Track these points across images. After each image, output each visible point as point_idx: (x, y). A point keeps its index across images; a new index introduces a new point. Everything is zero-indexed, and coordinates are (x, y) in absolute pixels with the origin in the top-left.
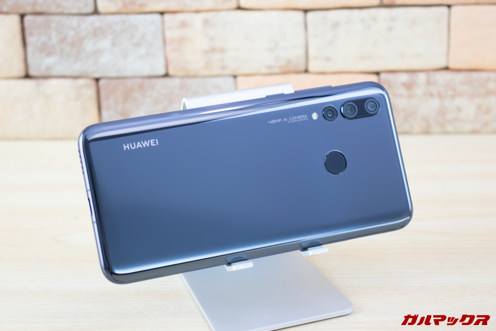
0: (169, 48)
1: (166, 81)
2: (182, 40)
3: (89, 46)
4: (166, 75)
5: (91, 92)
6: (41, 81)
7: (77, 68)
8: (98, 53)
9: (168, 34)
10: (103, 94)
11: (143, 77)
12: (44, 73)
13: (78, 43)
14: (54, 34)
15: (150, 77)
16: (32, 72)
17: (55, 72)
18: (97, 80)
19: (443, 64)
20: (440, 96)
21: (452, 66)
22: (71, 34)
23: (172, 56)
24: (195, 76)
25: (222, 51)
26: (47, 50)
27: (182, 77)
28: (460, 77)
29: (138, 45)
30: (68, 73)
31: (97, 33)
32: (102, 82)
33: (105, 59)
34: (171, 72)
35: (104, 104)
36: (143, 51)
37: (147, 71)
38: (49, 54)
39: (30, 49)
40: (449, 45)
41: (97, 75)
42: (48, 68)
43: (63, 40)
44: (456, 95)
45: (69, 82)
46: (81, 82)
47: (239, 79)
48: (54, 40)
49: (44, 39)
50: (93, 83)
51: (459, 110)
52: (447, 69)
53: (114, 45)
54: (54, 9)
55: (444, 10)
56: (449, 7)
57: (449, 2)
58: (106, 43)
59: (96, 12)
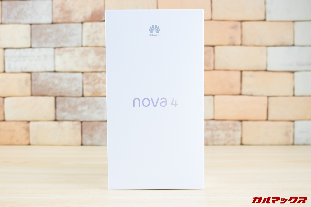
3: (79, 109)
5: (79, 126)
6: (60, 122)
7: (75, 117)
8: (83, 111)
10: (83, 128)
11: (99, 121)
12: (62, 119)
13: (75, 108)
14: (66, 104)
16: (58, 119)
17: (66, 119)
18: (82, 122)
19: (212, 117)
20: (211, 130)
21: (216, 118)
22: (73, 104)
26: (63, 110)
28: (218, 122)
29: (98, 108)
30: (71, 119)
31: (83, 104)
33: (85, 114)
35: (84, 131)
36: (99, 111)
37: (100, 119)
38: (64, 111)
39: (57, 110)
40: (214, 110)
41: (82, 120)
42: (63, 117)
43: (70, 106)
44: (217, 129)
46: (75, 123)
48: (67, 106)
49: (63, 106)
50: (80, 124)
51: (219, 135)
52: (213, 119)
53: (89, 108)
54: (67, 95)
55: (212, 97)
56: (214, 96)
57: (213, 94)
58: (86, 108)
59: (83, 96)
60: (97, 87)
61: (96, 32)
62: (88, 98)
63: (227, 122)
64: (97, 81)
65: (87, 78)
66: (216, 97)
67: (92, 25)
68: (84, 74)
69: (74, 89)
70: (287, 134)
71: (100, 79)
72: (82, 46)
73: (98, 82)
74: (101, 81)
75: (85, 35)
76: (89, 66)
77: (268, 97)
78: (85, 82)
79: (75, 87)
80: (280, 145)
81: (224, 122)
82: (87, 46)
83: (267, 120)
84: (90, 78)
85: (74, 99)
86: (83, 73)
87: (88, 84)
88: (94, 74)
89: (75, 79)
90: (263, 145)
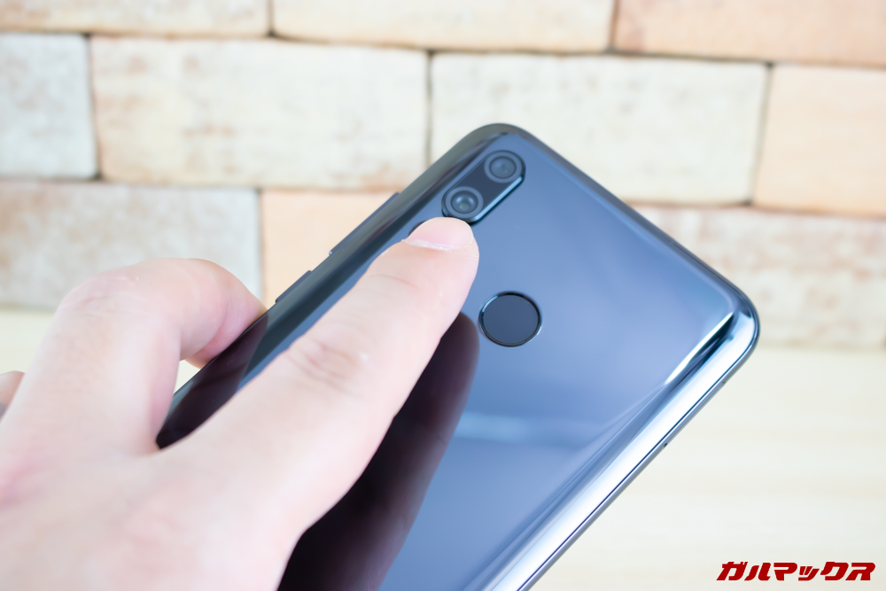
1: (97, 191)
2: (132, 102)
4: (98, 177)
9: (103, 86)
15: (60, 180)
19: (740, 193)
21: (762, 197)
24: (165, 184)
25: (228, 132)
28: (777, 225)
34: (109, 170)
40: (759, 154)
44: (763, 264)
47: (270, 199)
52: (747, 204)
55: (758, 72)
56: (770, 65)
57: (768, 54)
63: (831, 226)
66: (781, 73)
81: (811, 225)
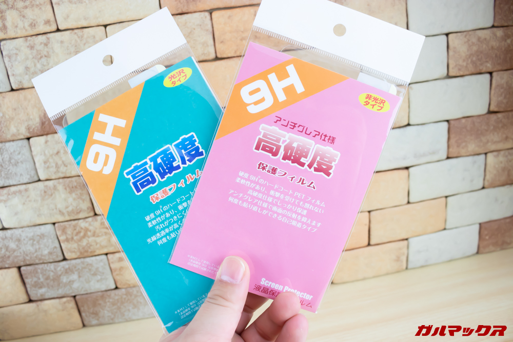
0: (114, 274)
3: (64, 279)
5: (72, 304)
6: (39, 303)
7: (61, 292)
8: (72, 282)
10: (80, 304)
11: (102, 291)
12: (41, 298)
13: (57, 279)
14: (41, 276)
16: (32, 299)
17: (47, 297)
18: (74, 297)
22: (52, 274)
23: (117, 278)
26: (38, 285)
27: (126, 288)
29: (95, 274)
30: (56, 296)
31: (68, 271)
32: (77, 297)
33: (75, 285)
35: (82, 309)
36: (99, 277)
37: (104, 288)
38: (41, 287)
39: (28, 286)
41: (73, 294)
42: (42, 295)
43: (47, 278)
45: (57, 300)
46: (64, 300)
48: (42, 280)
49: (35, 279)
50: (72, 299)
53: (80, 277)
54: (37, 261)
58: (75, 277)
59: (65, 259)
60: (84, 242)
61: (58, 153)
62: (74, 262)
64: (82, 234)
65: (64, 230)
67: (46, 142)
68: (56, 225)
69: (46, 252)
70: (398, 259)
71: (87, 230)
72: (39, 180)
73: (84, 237)
74: (89, 233)
75: (39, 160)
76: (61, 213)
77: (369, 212)
78: (61, 238)
79: (47, 248)
80: (387, 274)
82: (47, 180)
83: (369, 245)
84: (69, 231)
85: (52, 266)
86: (54, 224)
87: (67, 240)
88: (74, 223)
89: (42, 236)
90: (364, 279)
